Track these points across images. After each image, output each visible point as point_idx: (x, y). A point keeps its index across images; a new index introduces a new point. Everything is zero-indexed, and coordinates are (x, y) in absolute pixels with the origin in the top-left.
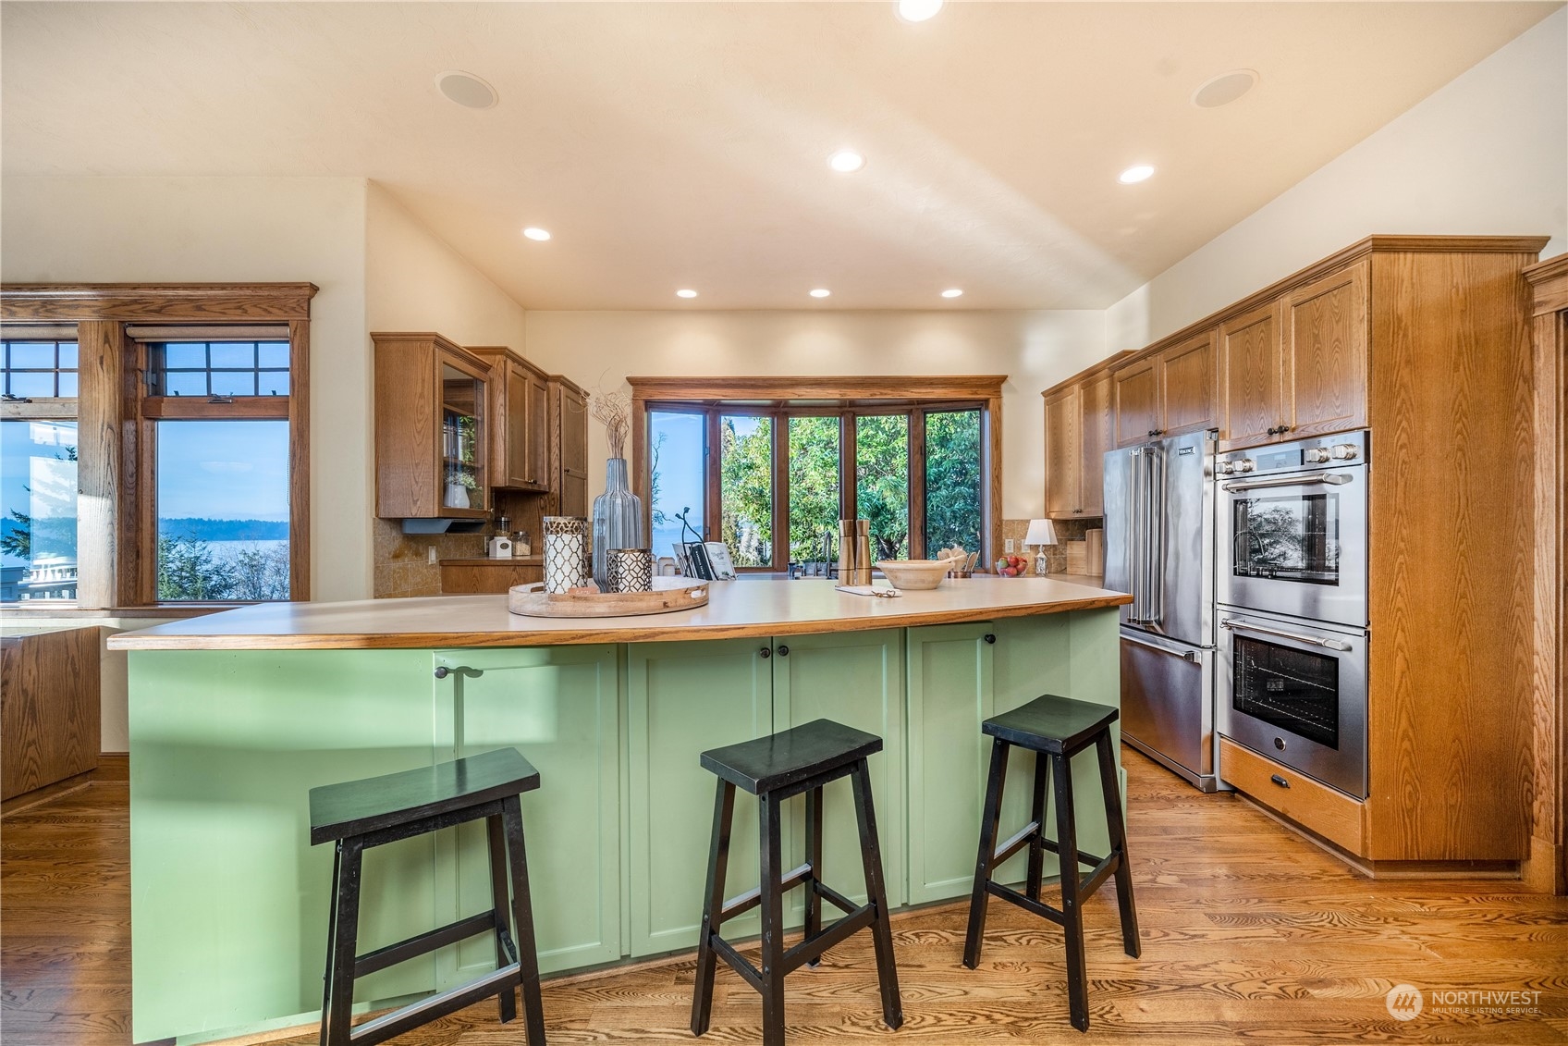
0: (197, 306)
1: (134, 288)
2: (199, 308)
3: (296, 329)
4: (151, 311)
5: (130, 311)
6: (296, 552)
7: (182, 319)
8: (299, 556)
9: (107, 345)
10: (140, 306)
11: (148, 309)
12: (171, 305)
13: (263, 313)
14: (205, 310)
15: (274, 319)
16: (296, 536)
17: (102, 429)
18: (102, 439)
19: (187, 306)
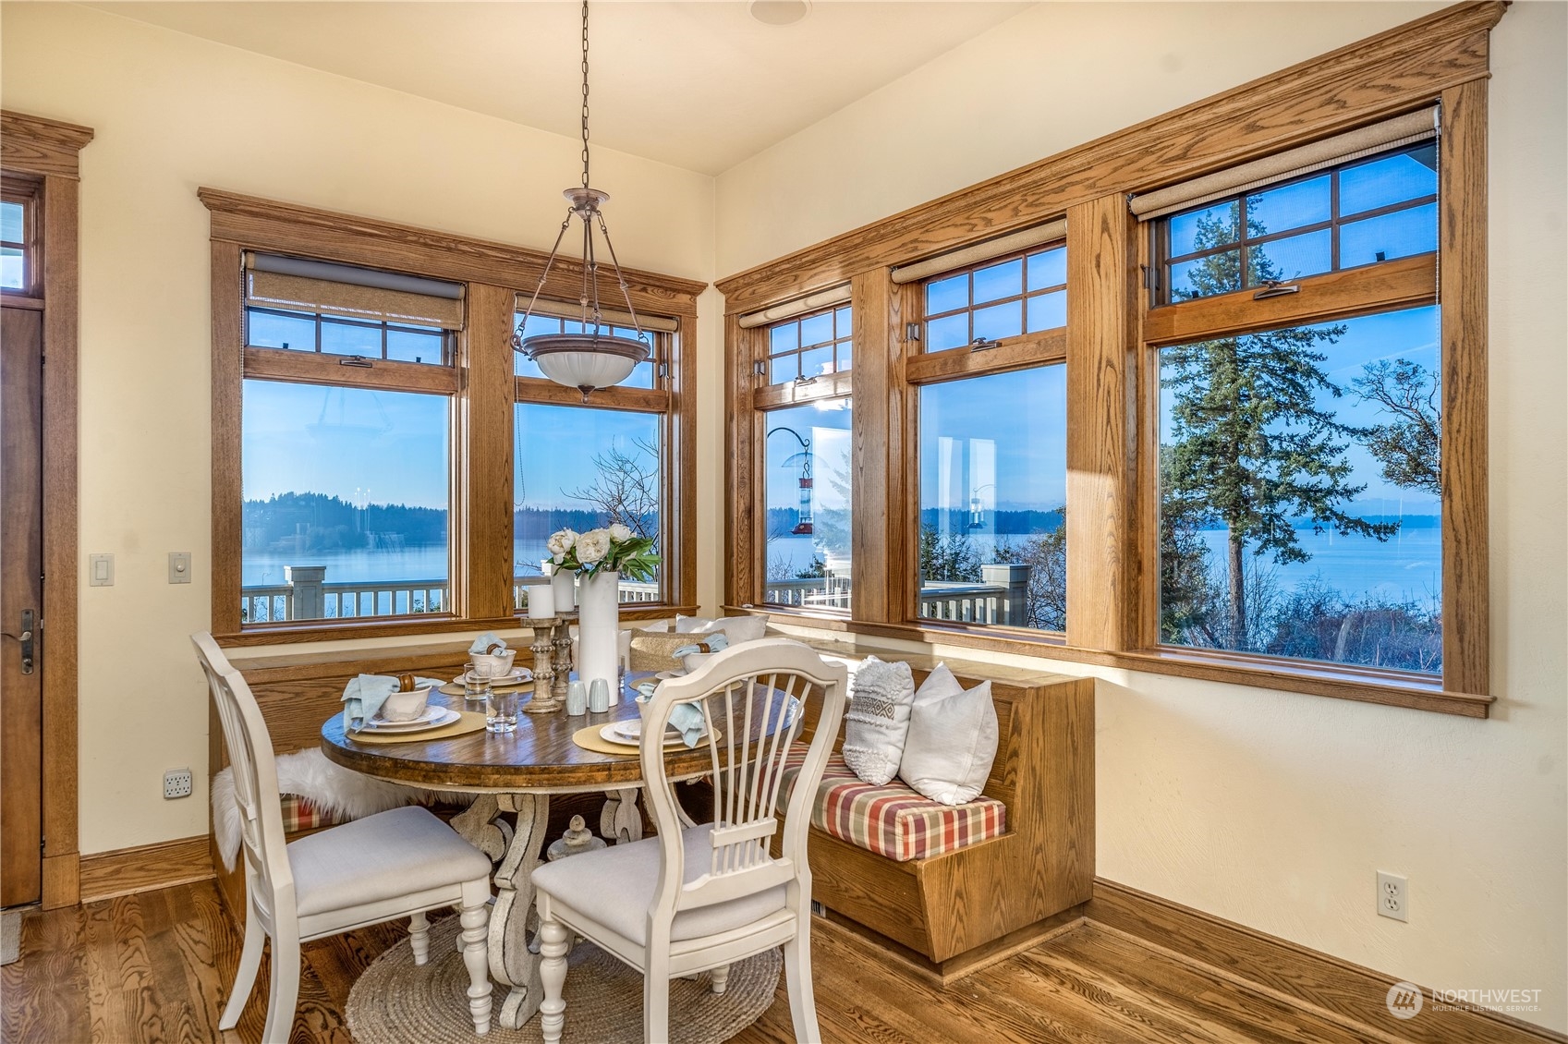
0: (1248, 126)
1: (1148, 128)
2: (1253, 128)
3: (1459, 103)
4: (1171, 160)
5: (1138, 170)
6: (1459, 578)
7: (1222, 156)
8: (1465, 586)
9: (1106, 235)
10: (1153, 157)
11: (1165, 157)
12: (1203, 139)
13: (1382, 95)
14: (1263, 128)
15: (1406, 98)
16: (1458, 542)
17: (1100, 368)
18: (1099, 385)
19: (1231, 131)
